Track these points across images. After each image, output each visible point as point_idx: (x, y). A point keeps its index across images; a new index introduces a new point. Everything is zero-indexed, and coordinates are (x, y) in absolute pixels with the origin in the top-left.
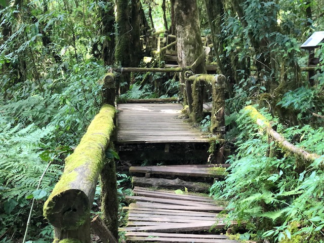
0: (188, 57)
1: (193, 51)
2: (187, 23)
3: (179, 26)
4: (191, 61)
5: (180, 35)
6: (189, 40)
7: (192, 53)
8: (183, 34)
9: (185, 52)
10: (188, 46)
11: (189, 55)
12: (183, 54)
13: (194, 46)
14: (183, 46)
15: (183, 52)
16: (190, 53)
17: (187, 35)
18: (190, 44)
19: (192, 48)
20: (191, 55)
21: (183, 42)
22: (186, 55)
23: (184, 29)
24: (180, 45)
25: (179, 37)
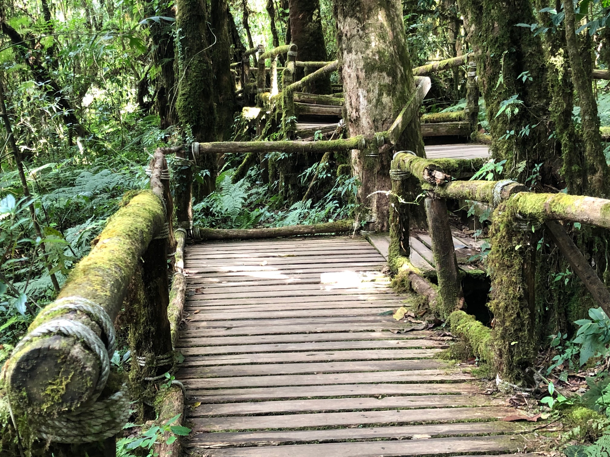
0: (376, 106)
1: (391, 90)
2: (370, 9)
3: (349, 19)
4: (385, 116)
5: (353, 44)
6: (377, 58)
7: (388, 95)
8: (362, 43)
9: (368, 91)
10: (376, 74)
11: (378, 101)
12: (362, 99)
13: (392, 73)
14: (362, 75)
15: (361, 92)
16: (380, 95)
17: (373, 44)
18: (381, 70)
19: (387, 80)
20: (386, 99)
21: (362, 64)
22: (369, 101)
23: (363, 29)
24: (353, 75)
25: (350, 51)
